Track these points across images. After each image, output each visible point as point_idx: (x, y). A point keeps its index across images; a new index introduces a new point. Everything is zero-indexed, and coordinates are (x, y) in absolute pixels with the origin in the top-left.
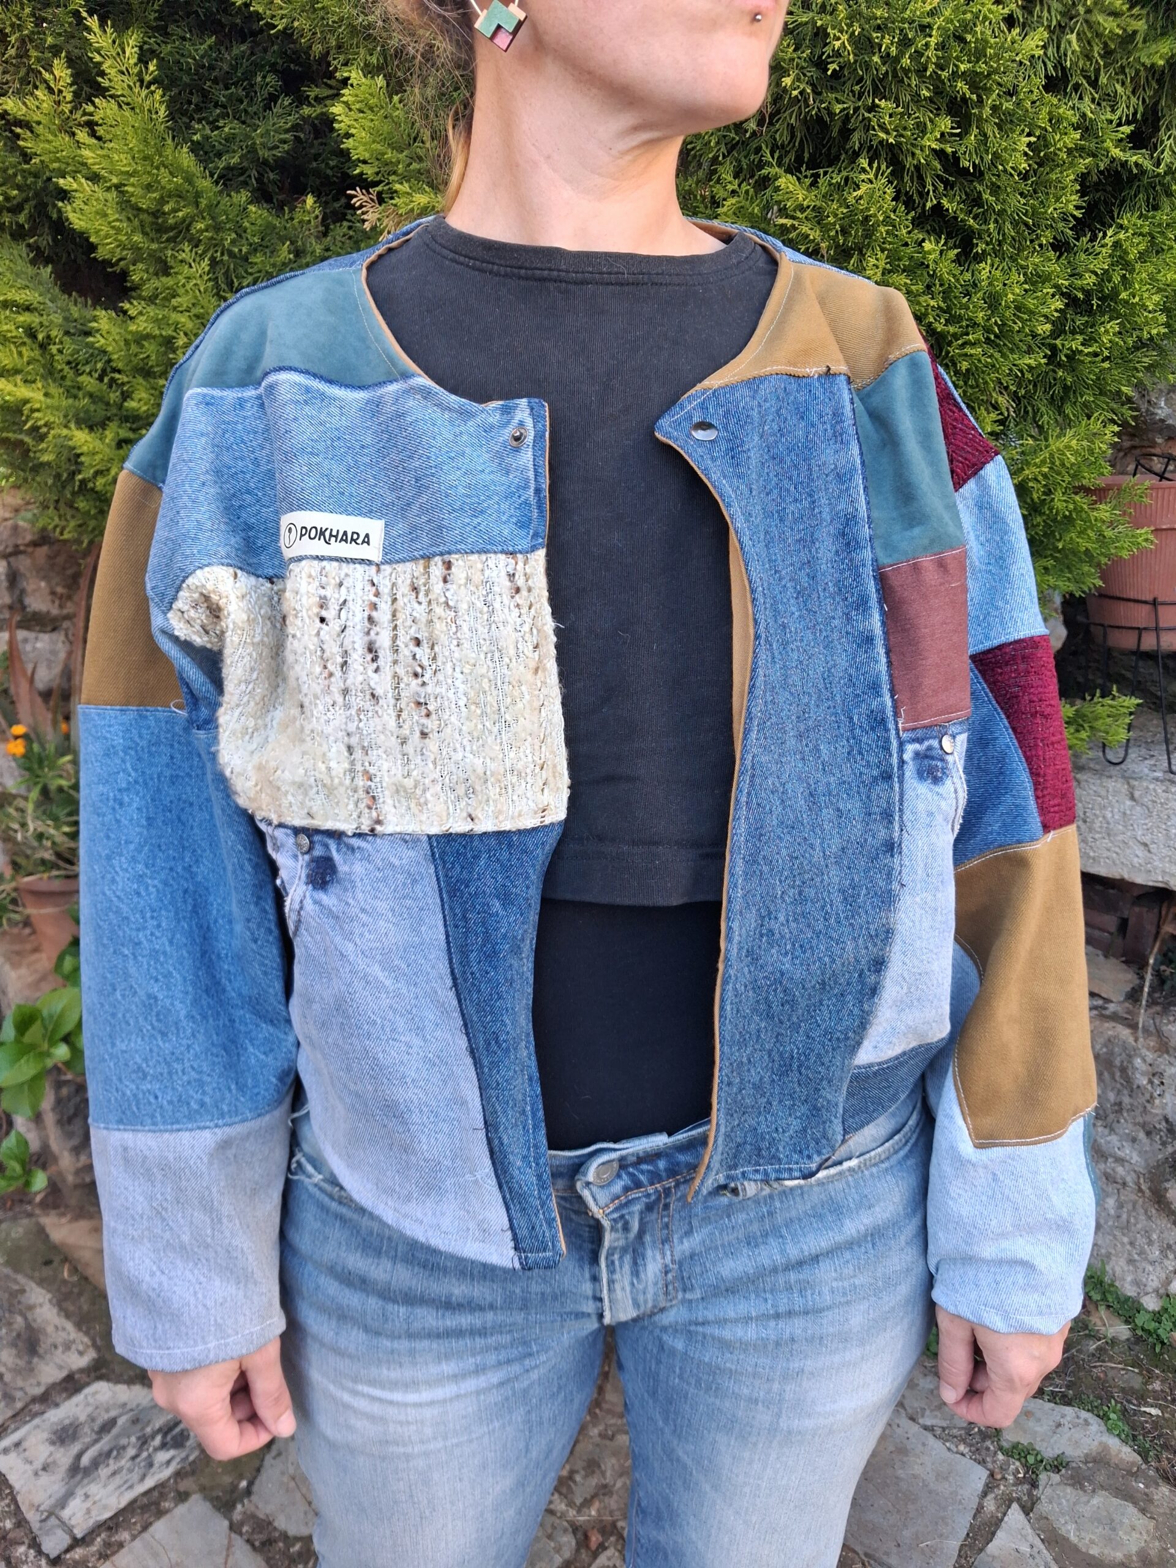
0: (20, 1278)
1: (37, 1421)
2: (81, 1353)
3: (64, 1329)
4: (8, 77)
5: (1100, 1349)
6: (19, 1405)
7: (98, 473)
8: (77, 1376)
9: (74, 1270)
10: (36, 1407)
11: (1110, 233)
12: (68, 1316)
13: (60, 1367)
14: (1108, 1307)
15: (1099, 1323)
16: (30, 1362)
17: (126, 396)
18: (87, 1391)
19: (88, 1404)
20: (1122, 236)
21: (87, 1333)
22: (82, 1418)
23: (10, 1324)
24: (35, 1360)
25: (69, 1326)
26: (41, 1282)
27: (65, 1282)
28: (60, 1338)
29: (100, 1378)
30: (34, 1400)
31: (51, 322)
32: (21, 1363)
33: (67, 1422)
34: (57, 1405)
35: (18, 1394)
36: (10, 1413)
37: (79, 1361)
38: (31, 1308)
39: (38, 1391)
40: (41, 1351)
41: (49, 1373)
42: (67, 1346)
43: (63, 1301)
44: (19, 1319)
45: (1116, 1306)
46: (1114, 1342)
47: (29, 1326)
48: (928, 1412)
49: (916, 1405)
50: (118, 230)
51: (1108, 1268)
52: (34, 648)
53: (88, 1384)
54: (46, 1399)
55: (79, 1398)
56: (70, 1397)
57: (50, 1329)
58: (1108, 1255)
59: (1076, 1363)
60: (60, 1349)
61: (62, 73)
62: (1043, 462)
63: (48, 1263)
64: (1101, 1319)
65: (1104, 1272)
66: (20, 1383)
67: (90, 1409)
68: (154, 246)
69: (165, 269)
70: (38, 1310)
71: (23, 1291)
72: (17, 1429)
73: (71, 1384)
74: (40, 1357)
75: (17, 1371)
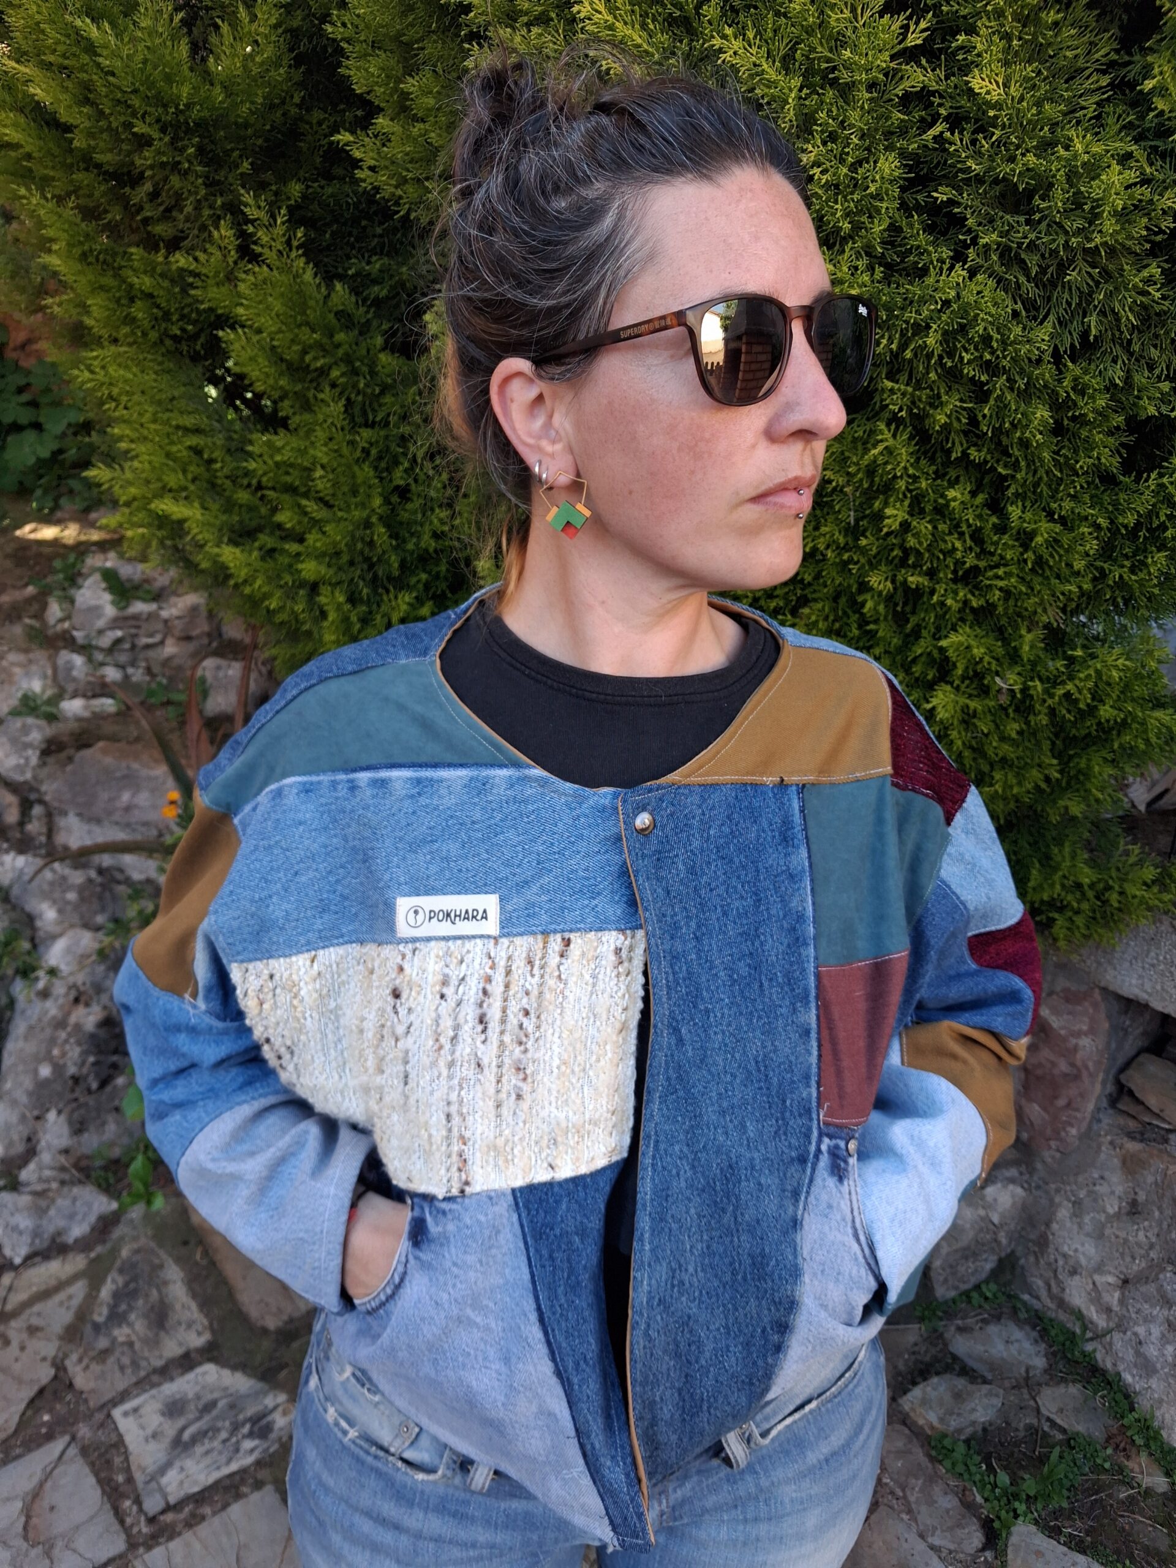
0: (162, 1254)
1: (154, 1392)
2: (199, 1334)
3: (189, 1308)
4: (188, 225)
5: (1131, 1498)
6: (142, 1373)
7: (245, 581)
8: (193, 1355)
9: (206, 1253)
10: (155, 1378)
11: (1153, 476)
12: (194, 1296)
13: (180, 1344)
14: (1151, 1454)
15: (1137, 1469)
16: (157, 1335)
17: (274, 510)
18: (199, 1370)
19: (197, 1383)
20: (1165, 480)
21: (206, 1316)
22: (191, 1395)
23: (147, 1295)
24: (162, 1334)
25: (194, 1306)
26: (178, 1260)
27: (196, 1263)
28: (186, 1316)
29: (210, 1360)
30: (155, 1371)
31: (214, 444)
32: (150, 1334)
33: (178, 1396)
34: (172, 1379)
35: (144, 1364)
36: (134, 1380)
37: (197, 1340)
38: (166, 1283)
39: (159, 1363)
40: (167, 1325)
41: (171, 1348)
42: (189, 1326)
43: (194, 1282)
44: (155, 1292)
45: (1158, 1455)
46: (1148, 1492)
47: (162, 1301)
48: (938, 1532)
49: (929, 1522)
50: (267, 375)
51: (1158, 1413)
52: (226, 676)
53: (200, 1364)
54: (165, 1372)
55: (190, 1376)
56: (182, 1374)
57: (178, 1307)
58: (1160, 1401)
59: (1103, 1507)
60: (184, 1326)
61: (225, 232)
62: (1089, 677)
63: (186, 1243)
64: (1140, 1465)
65: (1153, 1416)
66: (146, 1354)
67: (198, 1388)
68: (298, 387)
69: (307, 406)
70: (171, 1287)
71: (161, 1266)
72: (137, 1395)
73: (187, 1362)
74: (167, 1332)
75: (146, 1341)
